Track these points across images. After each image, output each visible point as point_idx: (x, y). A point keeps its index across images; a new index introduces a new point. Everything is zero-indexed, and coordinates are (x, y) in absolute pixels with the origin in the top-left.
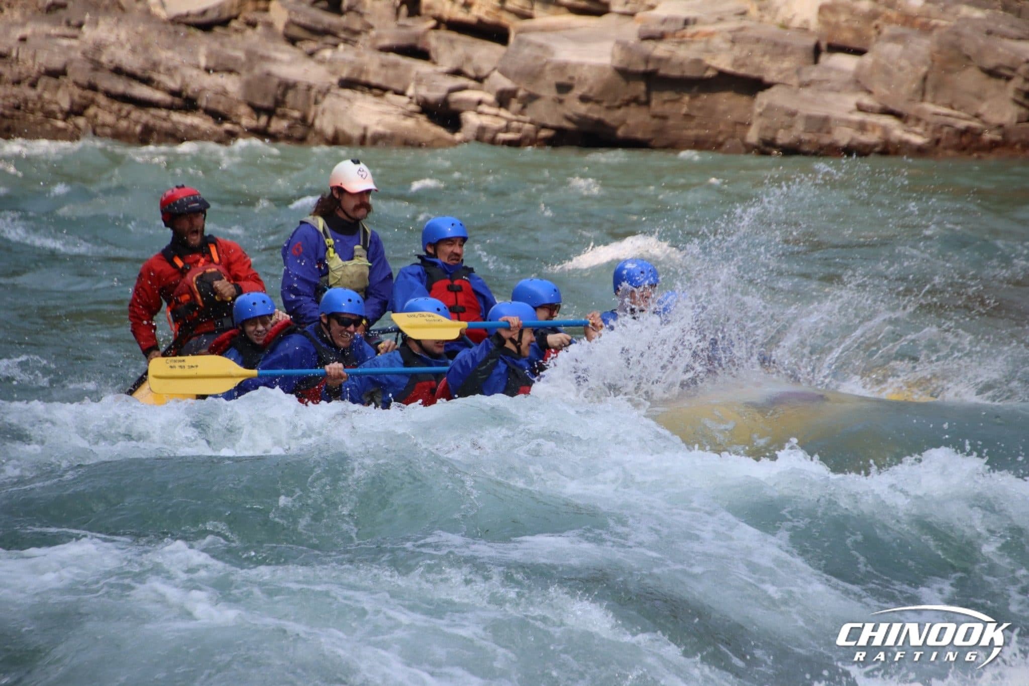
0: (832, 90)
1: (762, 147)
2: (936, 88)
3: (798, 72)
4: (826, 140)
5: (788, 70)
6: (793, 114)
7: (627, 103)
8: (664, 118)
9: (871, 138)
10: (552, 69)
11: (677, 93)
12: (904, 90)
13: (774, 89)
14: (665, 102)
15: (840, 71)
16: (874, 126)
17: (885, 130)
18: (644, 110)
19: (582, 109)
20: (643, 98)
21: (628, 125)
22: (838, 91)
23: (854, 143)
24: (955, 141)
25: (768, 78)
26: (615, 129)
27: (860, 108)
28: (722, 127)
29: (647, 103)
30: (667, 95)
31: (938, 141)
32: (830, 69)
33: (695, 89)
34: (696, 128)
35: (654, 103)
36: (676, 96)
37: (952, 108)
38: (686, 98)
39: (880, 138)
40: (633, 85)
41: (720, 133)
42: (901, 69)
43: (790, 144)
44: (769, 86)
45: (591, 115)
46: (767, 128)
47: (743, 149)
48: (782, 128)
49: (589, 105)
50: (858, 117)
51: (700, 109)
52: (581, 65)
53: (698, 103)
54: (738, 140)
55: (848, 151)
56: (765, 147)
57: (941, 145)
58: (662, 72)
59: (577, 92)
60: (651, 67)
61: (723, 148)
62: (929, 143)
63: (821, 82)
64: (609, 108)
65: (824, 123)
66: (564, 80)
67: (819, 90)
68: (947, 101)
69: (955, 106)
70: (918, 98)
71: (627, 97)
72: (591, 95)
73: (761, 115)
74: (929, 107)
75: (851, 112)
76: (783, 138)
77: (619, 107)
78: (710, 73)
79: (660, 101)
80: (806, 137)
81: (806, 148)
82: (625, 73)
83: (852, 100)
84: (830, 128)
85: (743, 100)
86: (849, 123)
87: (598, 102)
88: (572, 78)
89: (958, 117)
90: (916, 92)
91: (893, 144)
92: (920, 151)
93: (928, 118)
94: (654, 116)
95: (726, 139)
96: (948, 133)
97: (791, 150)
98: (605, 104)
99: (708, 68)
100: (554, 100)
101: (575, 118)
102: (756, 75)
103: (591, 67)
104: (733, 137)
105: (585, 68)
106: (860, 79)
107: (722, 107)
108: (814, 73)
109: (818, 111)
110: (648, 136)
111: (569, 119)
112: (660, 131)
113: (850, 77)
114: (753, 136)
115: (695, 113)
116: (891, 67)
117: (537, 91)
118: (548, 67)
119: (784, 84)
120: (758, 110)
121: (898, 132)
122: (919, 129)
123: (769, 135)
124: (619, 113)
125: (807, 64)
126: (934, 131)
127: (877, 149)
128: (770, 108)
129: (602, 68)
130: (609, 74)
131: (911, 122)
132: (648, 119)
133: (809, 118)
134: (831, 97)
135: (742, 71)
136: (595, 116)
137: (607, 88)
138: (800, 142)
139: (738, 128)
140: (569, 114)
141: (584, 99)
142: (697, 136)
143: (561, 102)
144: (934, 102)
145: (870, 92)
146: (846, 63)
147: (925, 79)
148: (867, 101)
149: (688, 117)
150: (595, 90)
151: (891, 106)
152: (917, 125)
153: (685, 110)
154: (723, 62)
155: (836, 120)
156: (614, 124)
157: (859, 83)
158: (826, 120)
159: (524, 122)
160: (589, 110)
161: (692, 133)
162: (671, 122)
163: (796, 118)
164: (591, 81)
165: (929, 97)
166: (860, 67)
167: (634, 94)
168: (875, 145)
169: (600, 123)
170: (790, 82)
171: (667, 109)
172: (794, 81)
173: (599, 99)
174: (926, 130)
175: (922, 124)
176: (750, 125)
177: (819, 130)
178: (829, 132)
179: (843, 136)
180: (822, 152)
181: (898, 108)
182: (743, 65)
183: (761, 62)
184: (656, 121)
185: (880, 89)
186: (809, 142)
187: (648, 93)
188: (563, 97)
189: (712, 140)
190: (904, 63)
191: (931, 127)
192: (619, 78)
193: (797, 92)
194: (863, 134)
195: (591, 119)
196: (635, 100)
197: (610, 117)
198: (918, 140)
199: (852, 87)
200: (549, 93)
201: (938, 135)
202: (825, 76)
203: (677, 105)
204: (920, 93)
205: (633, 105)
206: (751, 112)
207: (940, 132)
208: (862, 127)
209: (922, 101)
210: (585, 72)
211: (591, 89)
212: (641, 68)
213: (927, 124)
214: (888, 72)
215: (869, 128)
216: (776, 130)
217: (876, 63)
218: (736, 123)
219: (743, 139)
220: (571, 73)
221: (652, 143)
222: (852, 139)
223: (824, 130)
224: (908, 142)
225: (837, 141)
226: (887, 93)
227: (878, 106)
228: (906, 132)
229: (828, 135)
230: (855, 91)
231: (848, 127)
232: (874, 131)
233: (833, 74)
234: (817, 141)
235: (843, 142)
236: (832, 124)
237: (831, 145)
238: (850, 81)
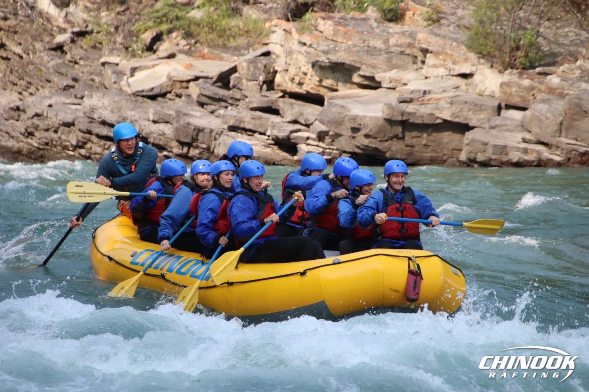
0: (508, 130)
1: (469, 163)
2: (568, 129)
3: (489, 120)
4: (505, 159)
5: (482, 119)
6: (486, 144)
7: (392, 138)
8: (413, 146)
9: (531, 157)
10: (349, 119)
11: (420, 133)
12: (549, 131)
13: (475, 130)
14: (413, 137)
15: (512, 120)
16: (533, 151)
17: (539, 152)
18: (401, 142)
19: (366, 142)
20: (400, 135)
21: (392, 151)
22: (512, 131)
23: (521, 160)
24: (579, 159)
25: (471, 124)
26: (385, 153)
27: (524, 141)
28: (445, 152)
29: (403, 138)
30: (414, 134)
31: (569, 159)
32: (507, 119)
33: (430, 130)
34: (431, 152)
35: (406, 138)
36: (420, 135)
37: (577, 141)
38: (425, 135)
39: (536, 157)
40: (394, 127)
41: (444, 155)
42: (547, 118)
43: (484, 161)
44: (473, 128)
45: (370, 145)
46: (471, 152)
47: (457, 164)
48: (480, 152)
49: (370, 140)
50: (523, 145)
51: (433, 141)
52: (365, 117)
53: (432, 138)
54: (454, 159)
55: (518, 165)
56: (471, 162)
57: (571, 161)
58: (411, 121)
59: (363, 132)
60: (405, 118)
61: (446, 164)
62: (563, 160)
63: (501, 126)
64: (380, 141)
65: (504, 149)
66: (356, 125)
67: (501, 131)
68: (574, 136)
69: (579, 139)
71: (391, 135)
72: (371, 134)
73: (467, 144)
74: (564, 140)
75: (519, 143)
76: (480, 157)
77: (387, 141)
78: (439, 121)
79: (410, 137)
80: (494, 157)
81: (493, 163)
82: (390, 122)
83: (519, 136)
84: (507, 152)
85: (457, 136)
86: (518, 149)
87: (374, 138)
88: (360, 125)
89: (581, 146)
90: (556, 131)
91: (543, 161)
92: (559, 164)
93: (563, 146)
94: (407, 146)
95: (448, 158)
96: (575, 154)
97: (485, 164)
98: (379, 139)
99: (437, 118)
100: (350, 137)
101: (362, 147)
102: (464, 122)
103: (371, 118)
104: (452, 157)
105: (368, 119)
106: (523, 124)
107: (445, 141)
108: (498, 121)
109: (501, 142)
110: (404, 157)
111: (358, 147)
112: (410, 154)
113: (518, 123)
114: (463, 157)
115: (430, 144)
116: (541, 117)
117: (340, 132)
118: (346, 119)
119: (480, 127)
120: (466, 142)
121: (546, 154)
122: (558, 152)
123: (472, 156)
124: (387, 144)
125: (494, 116)
126: (567, 153)
127: (534, 164)
128: (473, 141)
129: (377, 118)
130: (381, 122)
131: (554, 148)
132: (404, 147)
133: (495, 146)
134: (508, 134)
135: (457, 120)
136: (374, 146)
137: (380, 130)
138: (491, 159)
139: (455, 152)
140: (359, 145)
141: (367, 136)
142: (431, 157)
143: (354, 137)
144: (566, 137)
145: (530, 132)
146: (516, 115)
147: (561, 124)
148: (528, 136)
149: (426, 145)
150: (373, 131)
151: (542, 140)
152: (557, 150)
153: (424, 142)
154: (446, 115)
155: (510, 147)
156: (384, 150)
157: (523, 127)
158: (505, 147)
159: (333, 150)
160: (370, 142)
161: (428, 154)
162: (416, 149)
163: (488, 146)
164: (371, 126)
165: (563, 134)
166: (524, 117)
167: (395, 134)
168: (533, 162)
169: (376, 149)
170: (483, 126)
171: (414, 141)
172: (487, 126)
173: (376, 136)
174: (562, 153)
175: (560, 149)
176: (461, 150)
177: (501, 153)
178: (506, 155)
179: (515, 156)
180: (503, 165)
181: (546, 141)
182: (458, 117)
183: (467, 115)
184: (408, 148)
185: (535, 129)
186: (495, 160)
187: (403, 133)
188: (355, 135)
189: (440, 159)
190: (549, 115)
191: (565, 151)
192: (387, 124)
193: (488, 132)
194: (526, 155)
195: (371, 147)
196: (396, 137)
197: (381, 146)
198: (558, 159)
199: (519, 128)
200: (347, 133)
201: (569, 156)
202: (504, 123)
203: (420, 139)
204: (559, 132)
205: (395, 139)
206: (462, 143)
207: (571, 154)
208: (526, 151)
209: (559, 136)
210: (367, 121)
211: (371, 130)
212: (400, 118)
213: (563, 149)
214: (540, 120)
215: (529, 151)
216: (476, 153)
217: (533, 115)
218: (453, 149)
219: (458, 158)
220: (360, 122)
222: (520, 158)
223: (504, 153)
224: (551, 160)
225: (511, 160)
226: (540, 132)
227: (534, 139)
228: (551, 154)
229: (506, 156)
230: (521, 131)
231: (518, 151)
232: (532, 153)
233: (508, 122)
234: (500, 159)
235: (515, 160)
236: (508, 150)
237: (507, 161)
238: (518, 125)
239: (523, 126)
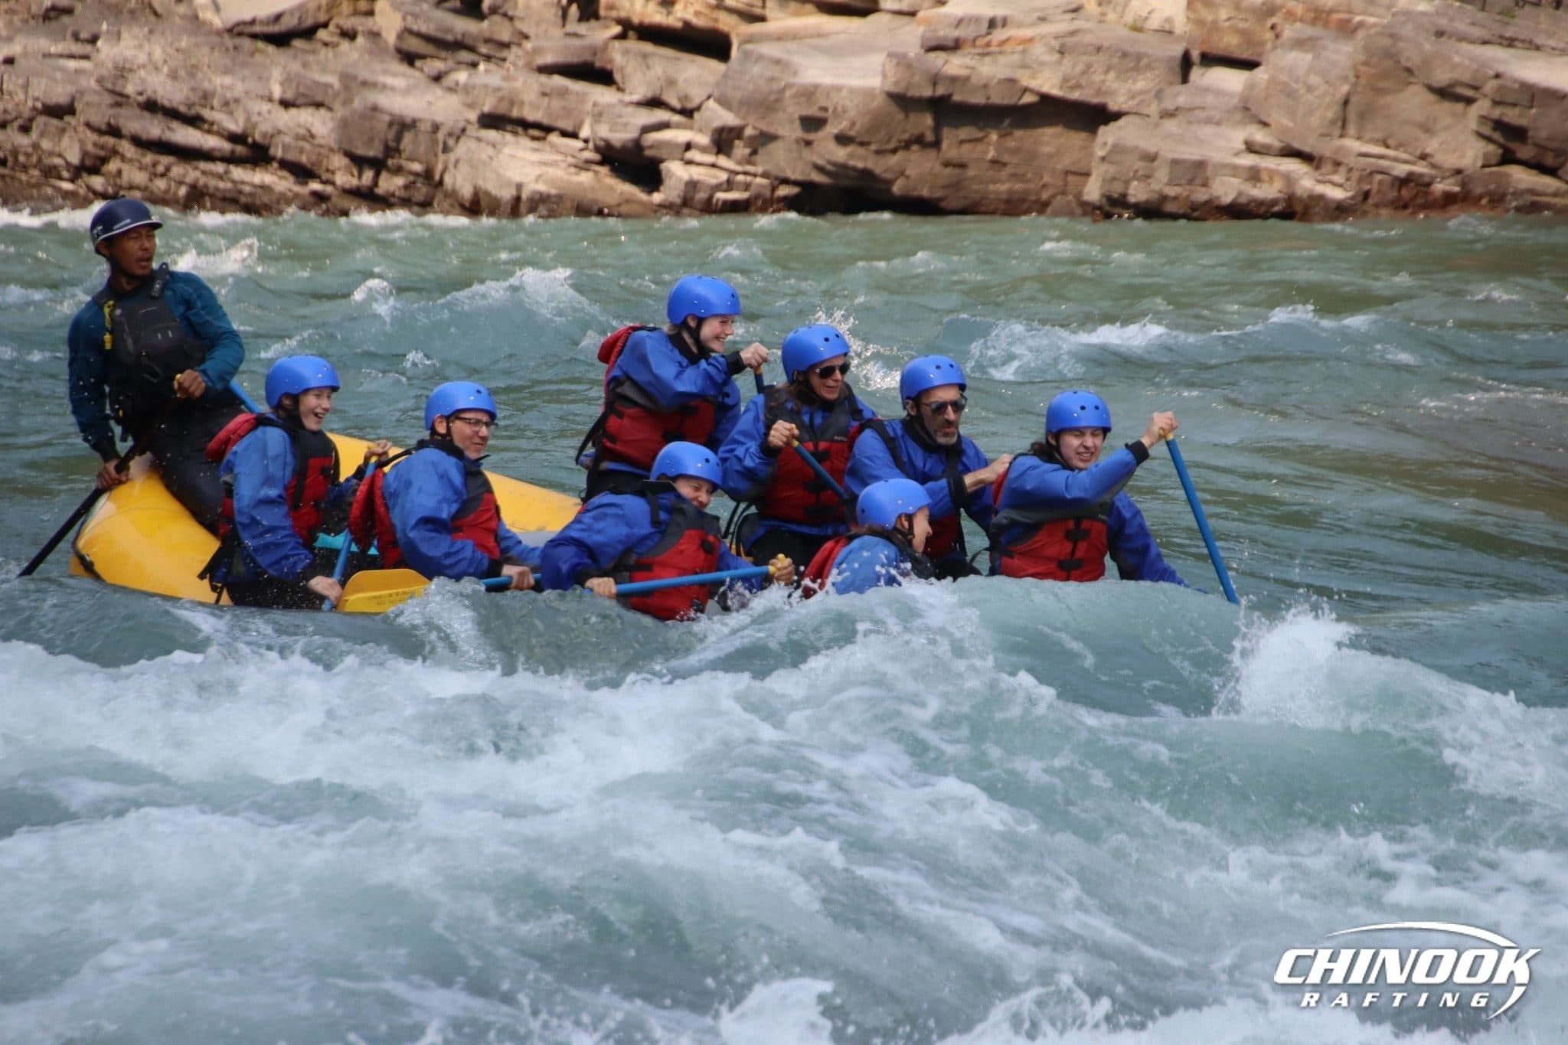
0: (1209, 121)
1: (1107, 208)
2: (1362, 116)
3: (1159, 95)
4: (1201, 195)
5: (1142, 93)
6: (1151, 158)
7: (907, 145)
8: (962, 166)
9: (1268, 191)
10: (794, 96)
11: (981, 129)
12: (1315, 121)
13: (1122, 121)
14: (962, 142)
15: (1220, 93)
16: (1272, 174)
17: (1288, 178)
18: (932, 154)
19: (841, 154)
20: (930, 137)
21: (908, 177)
22: (1218, 123)
23: (1243, 200)
24: (1392, 194)
25: (1113, 106)
26: (890, 183)
27: (1251, 148)
28: (1047, 179)
29: (936, 144)
30: (964, 132)
31: (1366, 195)
32: (1206, 90)
33: (1007, 122)
34: (1009, 181)
35: (945, 145)
36: (980, 135)
37: (1387, 147)
38: (994, 137)
39: (1280, 192)
40: (913, 116)
41: (1044, 186)
42: (1310, 89)
43: (1147, 202)
44: (1117, 116)
45: (852, 163)
46: (1114, 179)
47: (1079, 211)
48: (1135, 178)
49: (850, 149)
50: (1249, 160)
51: (1015, 151)
52: (838, 89)
53: (1011, 143)
54: (1070, 197)
55: (1237, 211)
56: (1113, 207)
57: (1370, 201)
58: (957, 98)
59: (832, 129)
60: (941, 91)
61: (1049, 210)
62: (1352, 198)
63: (1191, 109)
64: (878, 152)
65: (1197, 172)
66: (813, 111)
67: (1190, 123)
68: (1379, 135)
69: (1391, 142)
70: (1337, 132)
71: (906, 136)
72: (852, 133)
73: (1103, 159)
74: (1353, 145)
75: (1237, 154)
76: (1138, 193)
77: (894, 151)
78: (1028, 99)
79: (955, 141)
80: (1172, 191)
81: (1170, 207)
82: (902, 101)
83: (1237, 136)
84: (1207, 179)
85: (1077, 138)
86: (1235, 170)
87: (862, 144)
88: (825, 109)
89: (1396, 160)
90: (1333, 122)
91: (1300, 200)
92: (1340, 211)
93: (1352, 161)
94: (947, 164)
95: (1053, 196)
96: (1380, 183)
97: (1151, 211)
98: (873, 147)
99: (1026, 90)
100: (797, 141)
101: (829, 167)
102: (1095, 100)
103: (852, 91)
104: (1064, 193)
105: (844, 94)
106: (1248, 105)
107: (1047, 149)
108: (1182, 96)
109: (1190, 153)
110: (938, 194)
111: (820, 169)
112: (956, 185)
113: (1235, 101)
114: (1093, 192)
115: (1006, 158)
116: (1295, 86)
117: (772, 130)
118: (788, 94)
119: (1137, 114)
120: (1101, 153)
121: (1307, 182)
122: (1338, 178)
123: (1116, 189)
124: (894, 160)
125: (1171, 84)
126: (1360, 180)
127: (1276, 209)
128: (1117, 149)
129: (869, 93)
130: (880, 101)
131: (1327, 167)
132: (938, 168)
133: (1175, 163)
134: (1208, 131)
135: (1075, 95)
136: (860, 165)
137: (877, 123)
138: (1164, 198)
139: (1070, 178)
140: (821, 162)
141: (842, 139)
142: (1010, 191)
143: (808, 143)
144: (1359, 138)
145: (1265, 124)
146: (1230, 80)
147: (1346, 103)
148: (1260, 136)
149: (995, 162)
150: (858, 126)
151: (1297, 145)
152: (1335, 172)
153: (991, 154)
154: (1048, 83)
155: (1214, 165)
156: (887, 176)
157: (1248, 111)
158: (1201, 165)
159: (755, 175)
160: (851, 156)
161: (1002, 188)
162: (971, 172)
163: (1156, 163)
164: (852, 113)
165: (1352, 130)
166: (1250, 86)
167: (916, 132)
168: (1274, 202)
169: (866, 173)
170: (1145, 111)
171: (966, 152)
172: (1153, 109)
173: (866, 139)
174: (1348, 179)
175: (1343, 170)
176: (1087, 175)
177: (1191, 182)
178: (1205, 185)
179: (1226, 189)
180: (1196, 214)
181: (1307, 149)
182: (1079, 87)
183: (1103, 82)
184: (948, 171)
185: (1279, 118)
186: (1176, 198)
187: (937, 129)
188: (811, 136)
189: (1034, 198)
190: (1313, 80)
191: (1355, 175)
192: (893, 108)
193: (1157, 125)
194: (1255, 186)
195: (854, 169)
196: (919, 140)
197: (881, 166)
198: (1337, 194)
199: (1238, 116)
200: (791, 131)
201: (1367, 187)
202: (1198, 101)
203: (980, 147)
204: (1340, 124)
205: (915, 147)
206: (1091, 155)
207: (1370, 183)
208: (1254, 175)
209: (1342, 136)
210: (843, 100)
211: (853, 124)
212: (927, 92)
213: (1350, 170)
214: (1291, 94)
215: (1264, 176)
216: (1127, 183)
217: (1272, 80)
218: (1067, 173)
219: (1078, 196)
220: (823, 103)
221: (943, 204)
222: (1240, 194)
223: (1198, 181)
224: (1321, 197)
225: (1218, 198)
226: (1291, 125)
227: (1277, 144)
228: (1319, 182)
229: (1203, 189)
230: (1242, 123)
231: (1234, 176)
232: (1271, 180)
233: (1210, 99)
234: (1188, 197)
235: (1227, 199)
236: (1209, 172)
237: (1207, 203)
238: (1236, 108)
239: (1247, 109)
